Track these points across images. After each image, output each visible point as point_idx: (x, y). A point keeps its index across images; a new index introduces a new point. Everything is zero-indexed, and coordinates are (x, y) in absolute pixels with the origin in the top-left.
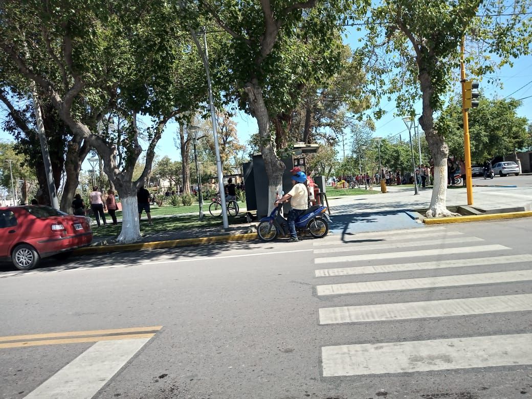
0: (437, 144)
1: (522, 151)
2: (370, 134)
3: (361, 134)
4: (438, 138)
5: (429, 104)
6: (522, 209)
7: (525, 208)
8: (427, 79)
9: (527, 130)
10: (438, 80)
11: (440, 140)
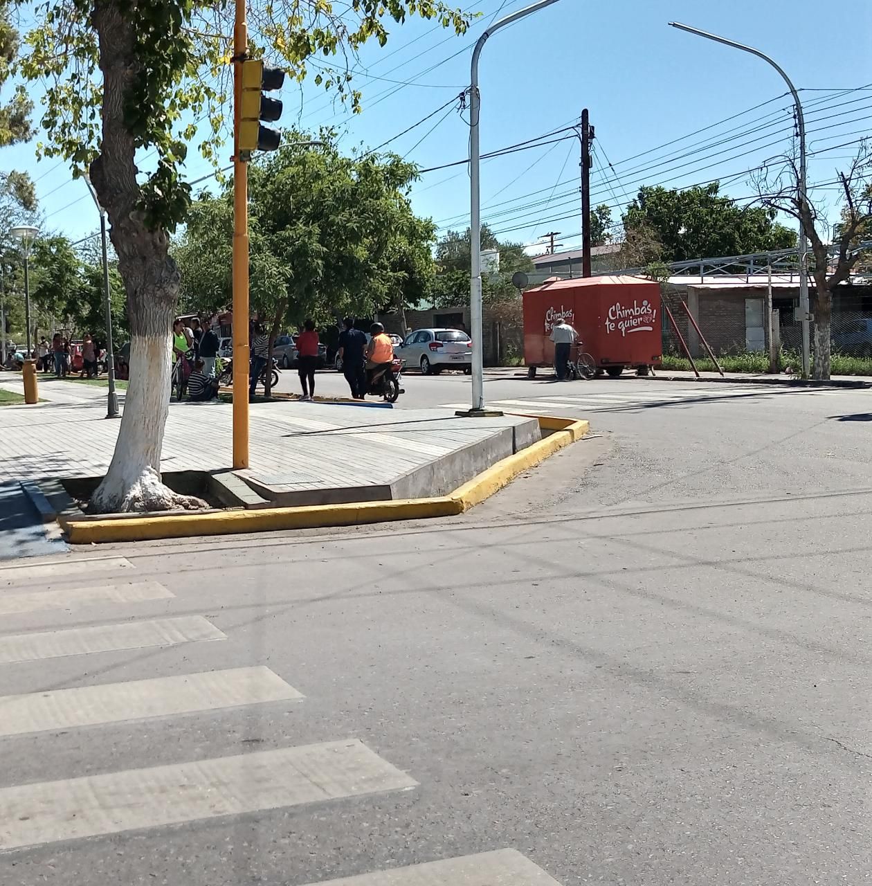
0: (144, 259)
1: (419, 309)
2: (38, 223)
3: (10, 219)
4: (148, 237)
5: (122, 117)
6: (383, 492)
7: (394, 490)
8: (120, 28)
9: (434, 256)
10: (155, 37)
11: (155, 246)
